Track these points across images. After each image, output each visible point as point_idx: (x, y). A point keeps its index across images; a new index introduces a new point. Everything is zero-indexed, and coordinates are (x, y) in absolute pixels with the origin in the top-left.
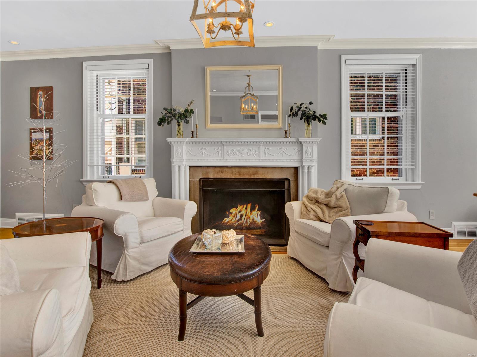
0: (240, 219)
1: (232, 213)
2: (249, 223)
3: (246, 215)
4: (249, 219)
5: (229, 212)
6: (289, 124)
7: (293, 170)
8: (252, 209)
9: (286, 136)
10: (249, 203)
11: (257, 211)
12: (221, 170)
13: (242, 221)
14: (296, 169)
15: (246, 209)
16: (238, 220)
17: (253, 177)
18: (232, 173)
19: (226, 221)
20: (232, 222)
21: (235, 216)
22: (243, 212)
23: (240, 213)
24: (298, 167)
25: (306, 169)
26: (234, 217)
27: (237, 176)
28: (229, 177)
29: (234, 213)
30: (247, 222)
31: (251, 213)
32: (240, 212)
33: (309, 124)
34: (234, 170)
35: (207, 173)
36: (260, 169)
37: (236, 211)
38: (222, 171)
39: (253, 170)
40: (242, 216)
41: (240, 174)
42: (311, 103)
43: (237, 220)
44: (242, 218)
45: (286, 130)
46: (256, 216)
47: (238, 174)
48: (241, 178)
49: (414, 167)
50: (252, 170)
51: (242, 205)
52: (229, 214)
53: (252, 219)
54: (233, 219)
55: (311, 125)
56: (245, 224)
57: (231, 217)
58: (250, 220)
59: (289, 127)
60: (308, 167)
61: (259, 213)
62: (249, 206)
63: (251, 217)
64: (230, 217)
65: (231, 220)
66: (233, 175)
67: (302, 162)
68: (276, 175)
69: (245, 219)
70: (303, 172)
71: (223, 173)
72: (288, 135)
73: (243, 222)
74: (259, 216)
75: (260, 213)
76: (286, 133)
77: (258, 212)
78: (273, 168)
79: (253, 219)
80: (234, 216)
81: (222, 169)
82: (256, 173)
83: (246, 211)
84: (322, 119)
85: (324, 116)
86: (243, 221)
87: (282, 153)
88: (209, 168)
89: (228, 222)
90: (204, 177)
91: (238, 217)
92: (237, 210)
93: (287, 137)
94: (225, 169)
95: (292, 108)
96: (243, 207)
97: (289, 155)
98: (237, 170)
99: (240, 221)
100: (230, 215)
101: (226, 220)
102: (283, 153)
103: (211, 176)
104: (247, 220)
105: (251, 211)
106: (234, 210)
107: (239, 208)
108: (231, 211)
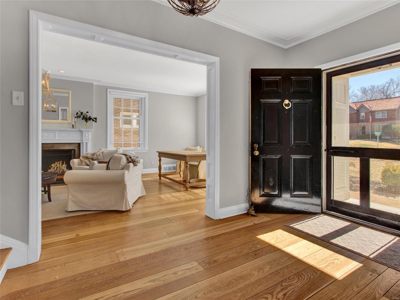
0: (56, 170)
1: (52, 167)
2: (61, 172)
3: (59, 168)
5: (51, 166)
6: (75, 121)
7: (77, 145)
8: (63, 164)
9: (73, 127)
10: (61, 161)
11: (65, 164)
14: (79, 144)
15: (59, 164)
21: (54, 168)
22: (58, 166)
23: (57, 166)
24: (80, 143)
25: (85, 144)
29: (53, 167)
30: (60, 171)
32: (56, 166)
33: (87, 122)
36: (55, 145)
40: (57, 168)
42: (87, 112)
43: (55, 170)
45: (73, 124)
46: (64, 168)
49: (144, 142)
51: (57, 162)
54: (53, 170)
55: (88, 123)
59: (75, 123)
60: (86, 143)
61: (66, 166)
62: (61, 162)
63: (62, 168)
64: (51, 169)
67: (83, 141)
70: (83, 145)
72: (74, 127)
73: (58, 171)
74: (66, 168)
76: (73, 126)
78: (65, 144)
79: (63, 170)
84: (95, 120)
85: (96, 118)
87: (70, 136)
91: (56, 169)
93: (74, 128)
95: (77, 113)
96: (58, 163)
99: (56, 171)
101: (49, 171)
104: (60, 170)
105: (62, 165)
106: (53, 165)
107: (56, 163)
108: (52, 165)
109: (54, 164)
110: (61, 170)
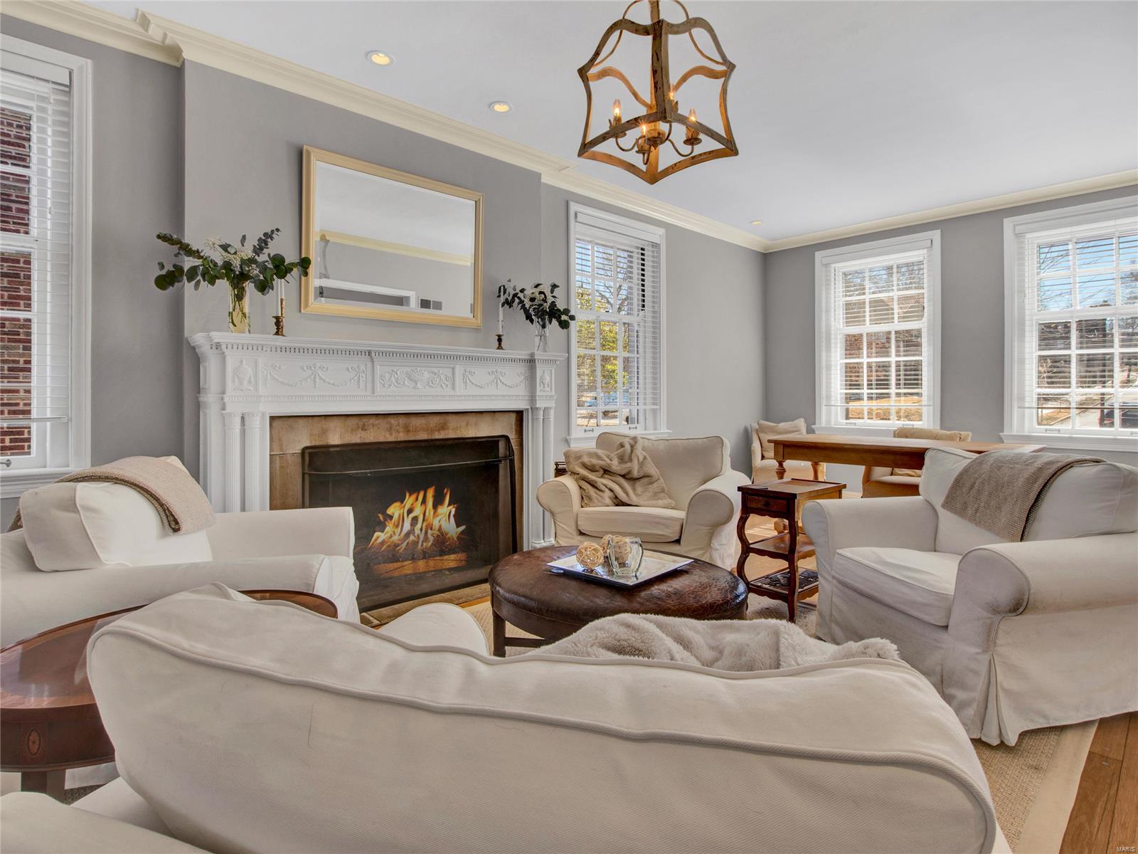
0: (412, 531)
1: (391, 517)
2: (431, 539)
3: (424, 520)
4: (431, 529)
5: (384, 513)
7: (513, 417)
8: (438, 502)
9: (500, 347)
10: (430, 487)
11: (448, 506)
12: (361, 423)
13: (416, 535)
14: (520, 415)
15: (424, 502)
16: (408, 534)
17: (437, 436)
18: (390, 429)
19: (380, 540)
20: (393, 542)
21: (400, 522)
22: (418, 511)
23: (412, 515)
24: (523, 412)
25: (540, 414)
26: (397, 526)
27: (402, 437)
28: (381, 439)
29: (396, 517)
30: (426, 537)
31: (434, 513)
32: (410, 511)
33: (544, 326)
34: (393, 421)
35: (324, 432)
36: (450, 418)
37: (402, 511)
38: (364, 425)
39: (436, 419)
40: (415, 519)
41: (409, 431)
43: (403, 534)
44: (416, 528)
45: (500, 334)
46: (445, 520)
47: (403, 432)
48: (411, 439)
50: (435, 421)
51: (413, 493)
52: (385, 520)
53: (437, 528)
54: (394, 532)
56: (423, 542)
57: (389, 529)
58: (433, 532)
61: (453, 511)
62: (430, 494)
63: (436, 524)
64: (387, 529)
65: (391, 536)
66: (391, 435)
67: (533, 401)
68: (484, 430)
69: (421, 530)
70: (534, 420)
71: (366, 430)
72: (503, 344)
73: (419, 538)
74: (452, 519)
75: (454, 509)
76: (500, 340)
77: (451, 507)
78: (478, 414)
79: (440, 529)
80: (396, 524)
81: (364, 420)
82: (443, 427)
83: (423, 508)
84: (565, 317)
86: (418, 536)
87: (497, 383)
88: (328, 418)
89: (383, 543)
90: (313, 444)
91: (407, 526)
92: (404, 507)
93: (502, 349)
94: (372, 421)
96: (417, 499)
97: (509, 386)
98: (402, 420)
99: (412, 538)
100: (387, 523)
101: (378, 538)
102: (499, 381)
103: (335, 438)
104: (426, 533)
105: (435, 507)
106: (395, 510)
107: (409, 501)
108: (390, 511)
109: (397, 504)
110: (429, 531)
